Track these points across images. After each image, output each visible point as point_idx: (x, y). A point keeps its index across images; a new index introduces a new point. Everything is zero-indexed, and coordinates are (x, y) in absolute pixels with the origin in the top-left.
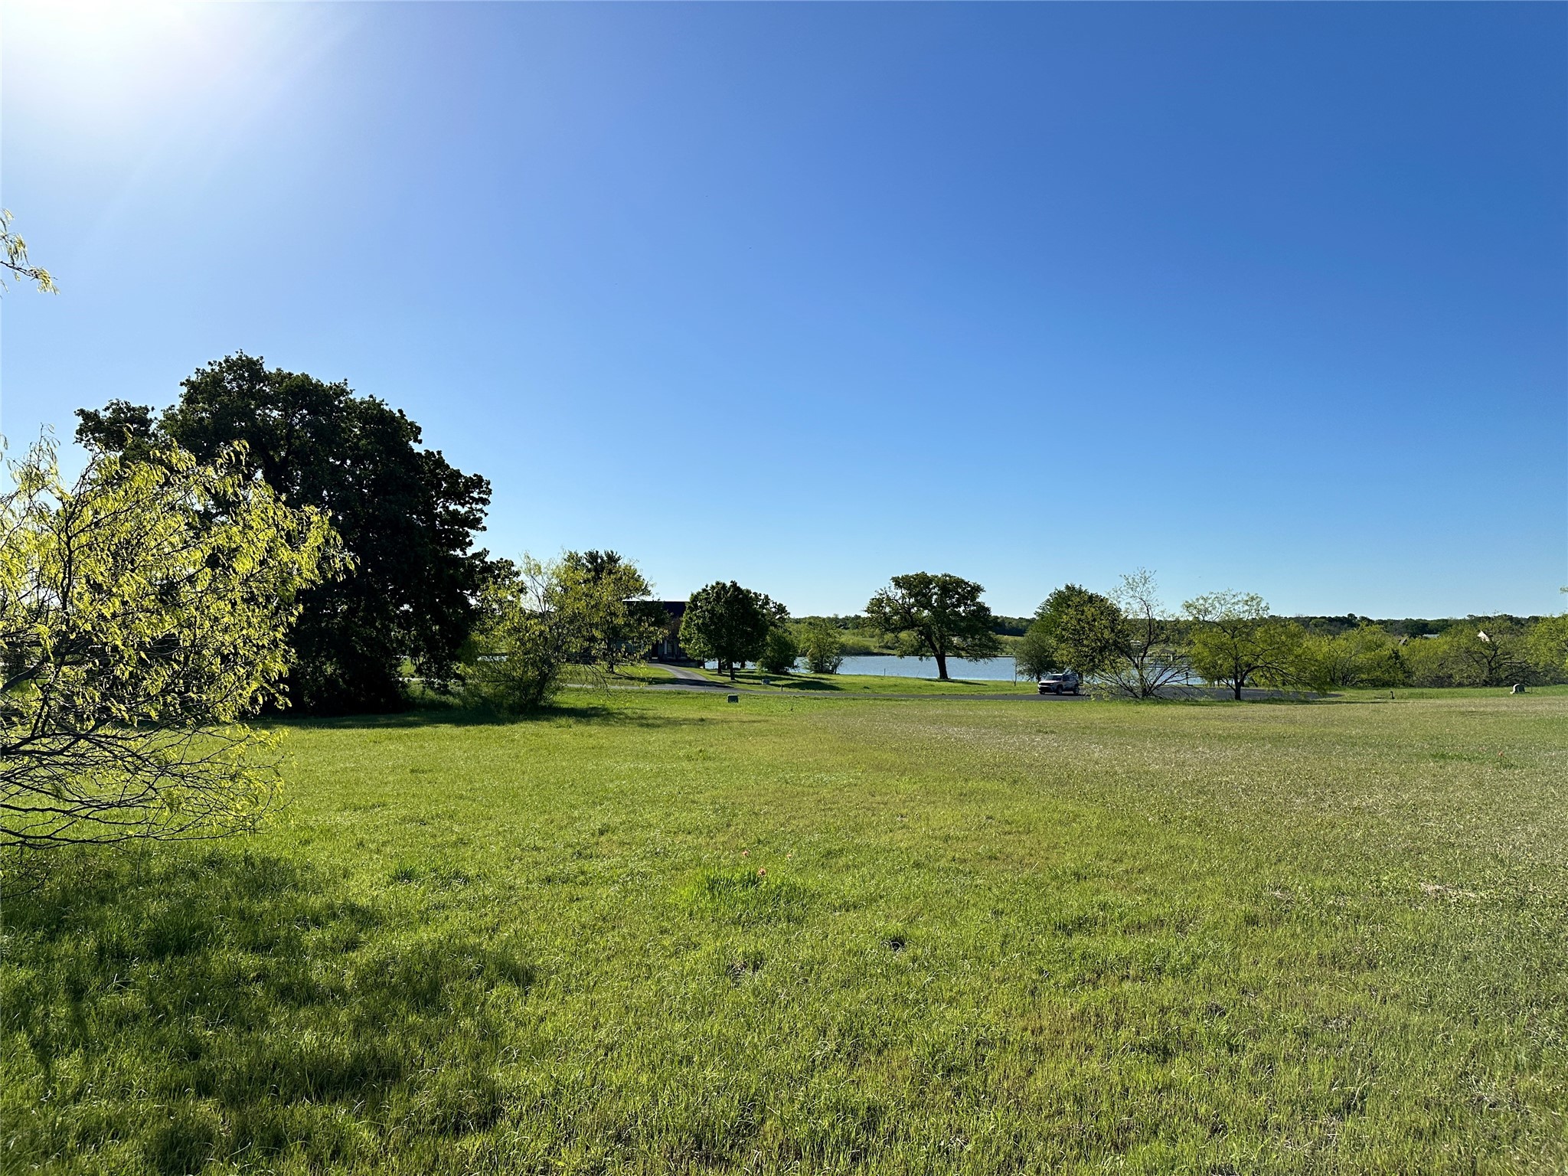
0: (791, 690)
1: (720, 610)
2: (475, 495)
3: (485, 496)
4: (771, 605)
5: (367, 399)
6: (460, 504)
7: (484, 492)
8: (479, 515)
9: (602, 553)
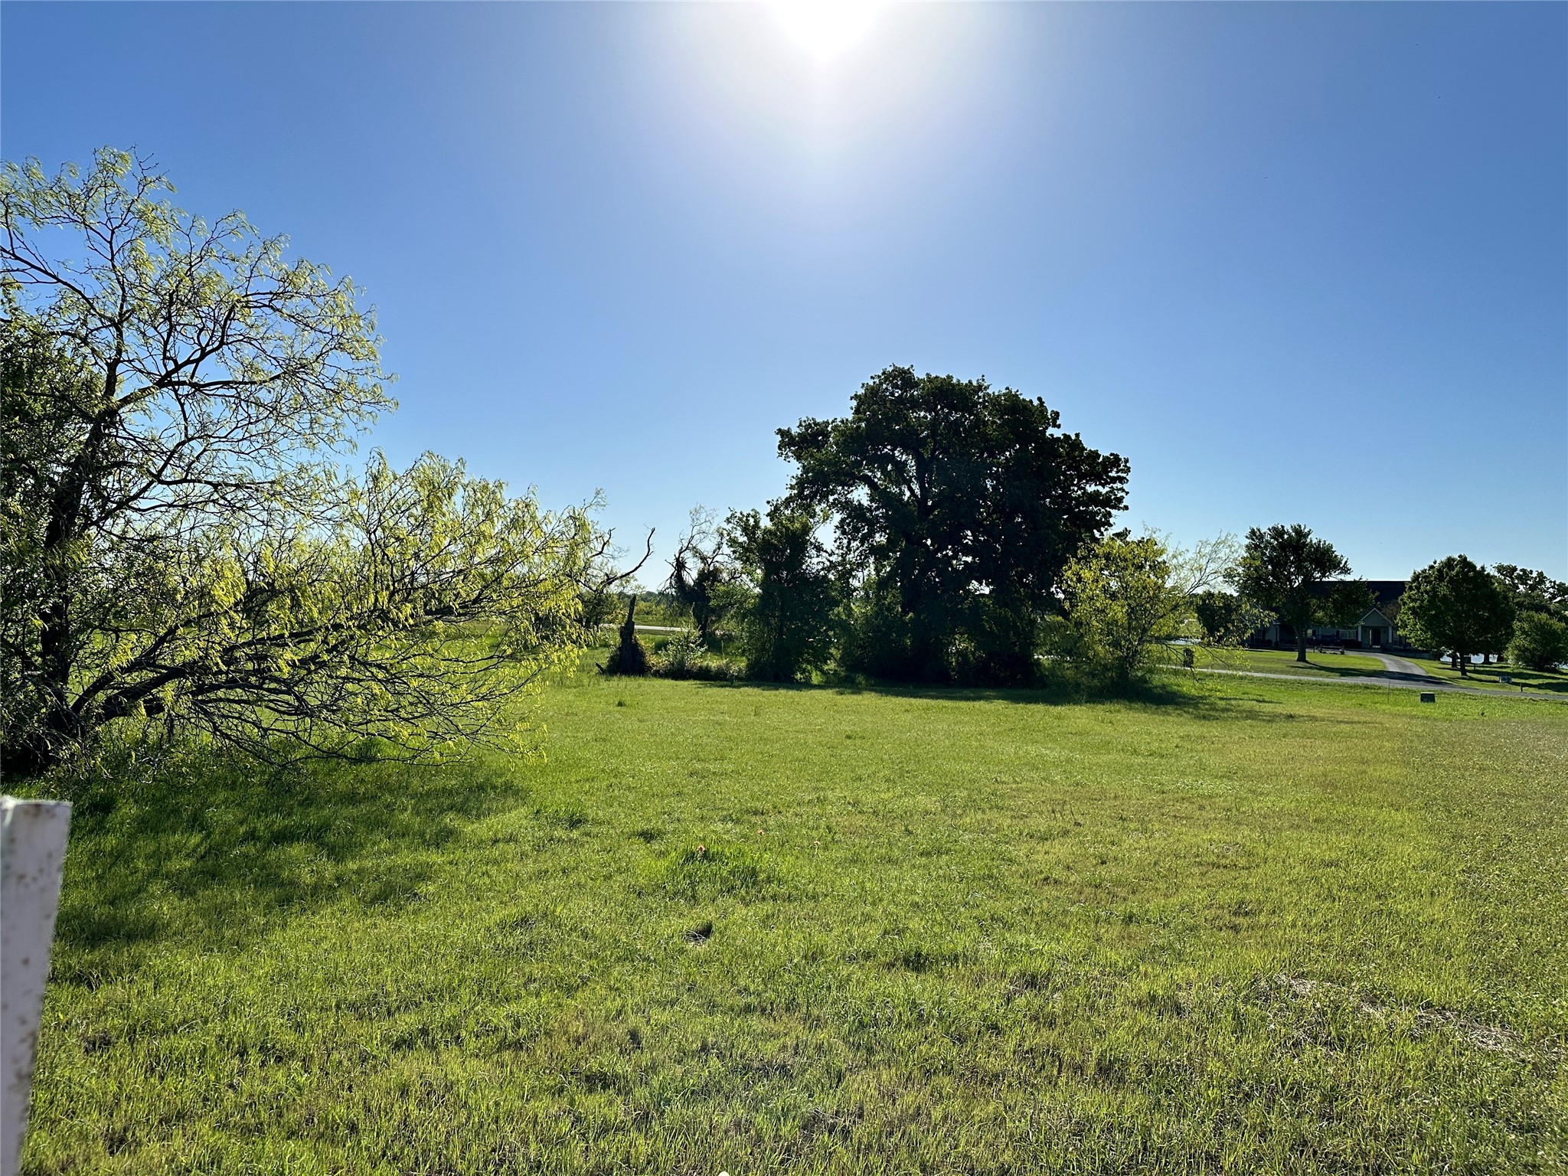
0: (1541, 692)
1: (1443, 590)
2: (1113, 474)
3: (1124, 475)
4: (1548, 585)
5: (1004, 391)
6: (1101, 484)
7: (1122, 471)
8: (1120, 494)
9: (1288, 528)
